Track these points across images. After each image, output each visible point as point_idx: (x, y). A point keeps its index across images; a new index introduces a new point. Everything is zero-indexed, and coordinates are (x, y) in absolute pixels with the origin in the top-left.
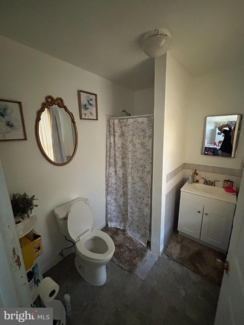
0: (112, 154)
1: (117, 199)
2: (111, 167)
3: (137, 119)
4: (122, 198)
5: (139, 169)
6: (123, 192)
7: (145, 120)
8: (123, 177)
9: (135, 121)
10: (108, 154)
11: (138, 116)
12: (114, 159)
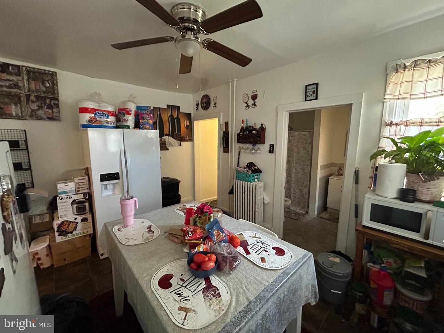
5: (301, 163)
7: (307, 133)
9: (299, 134)
11: (303, 131)
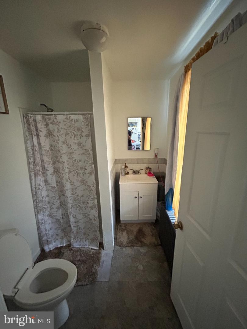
0: (38, 160)
1: (53, 214)
2: (39, 176)
3: (70, 116)
4: (60, 210)
5: (78, 172)
6: (60, 202)
8: (57, 185)
9: (66, 118)
10: (32, 160)
11: (71, 113)
12: (41, 165)
